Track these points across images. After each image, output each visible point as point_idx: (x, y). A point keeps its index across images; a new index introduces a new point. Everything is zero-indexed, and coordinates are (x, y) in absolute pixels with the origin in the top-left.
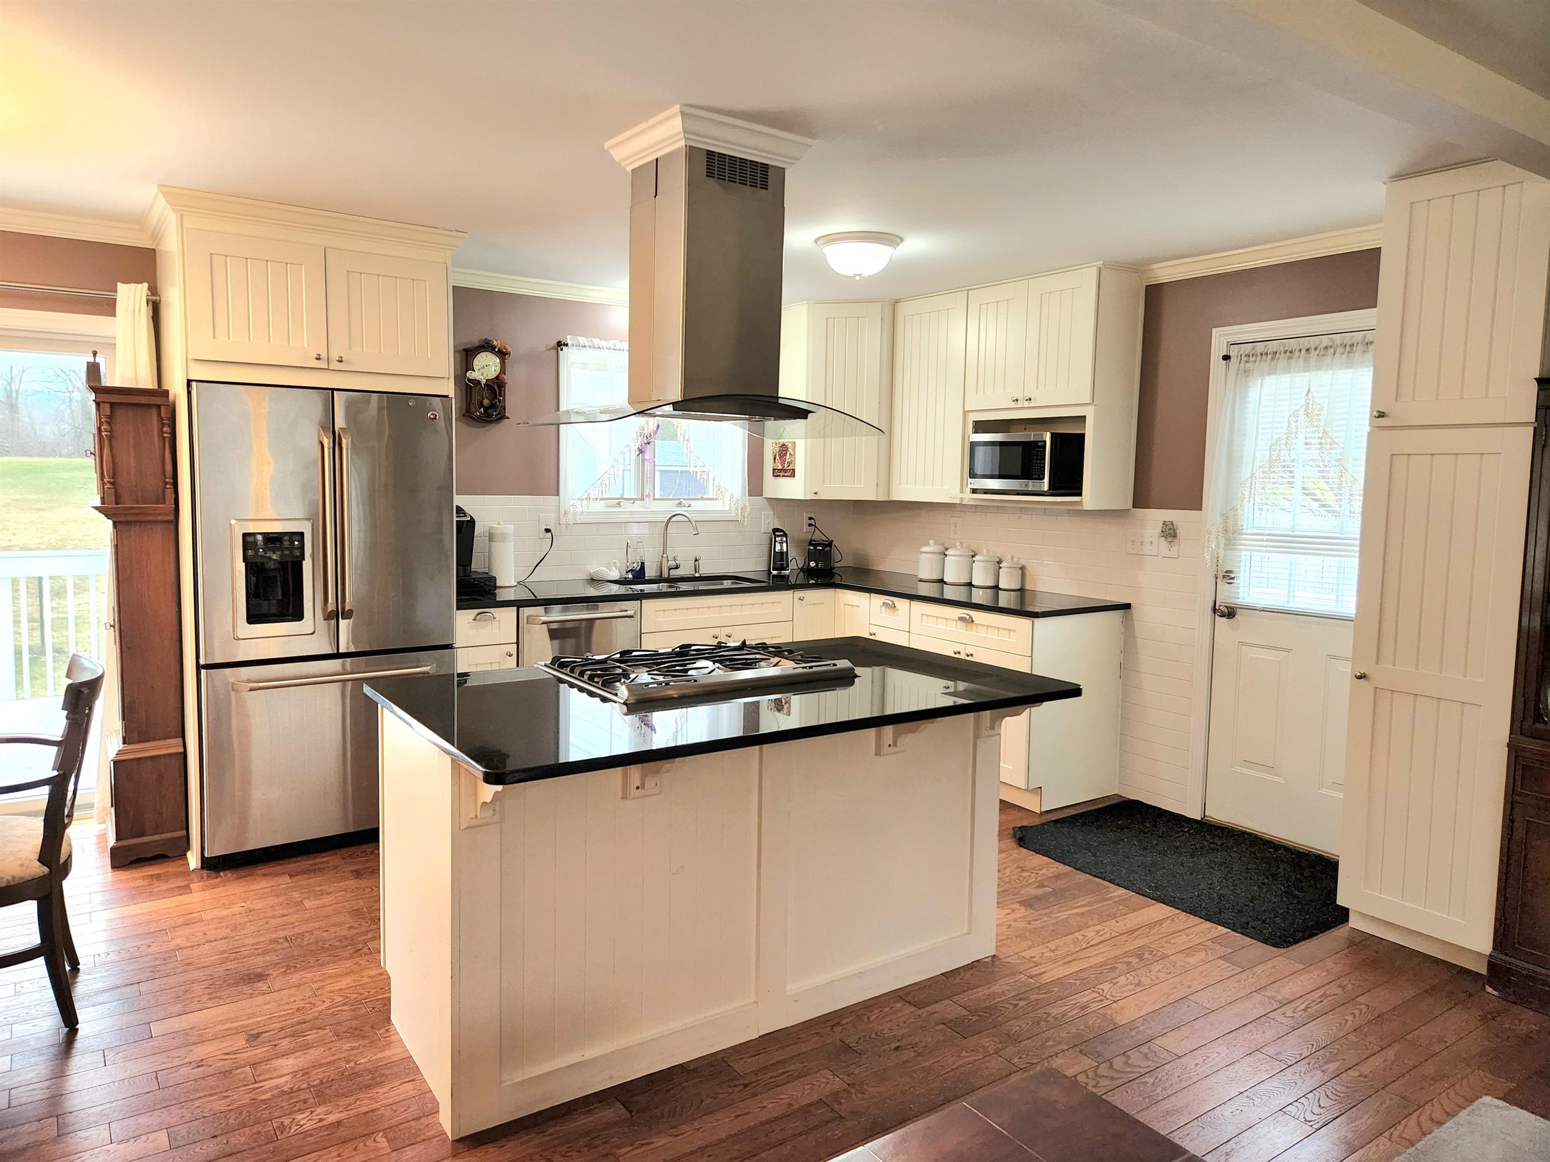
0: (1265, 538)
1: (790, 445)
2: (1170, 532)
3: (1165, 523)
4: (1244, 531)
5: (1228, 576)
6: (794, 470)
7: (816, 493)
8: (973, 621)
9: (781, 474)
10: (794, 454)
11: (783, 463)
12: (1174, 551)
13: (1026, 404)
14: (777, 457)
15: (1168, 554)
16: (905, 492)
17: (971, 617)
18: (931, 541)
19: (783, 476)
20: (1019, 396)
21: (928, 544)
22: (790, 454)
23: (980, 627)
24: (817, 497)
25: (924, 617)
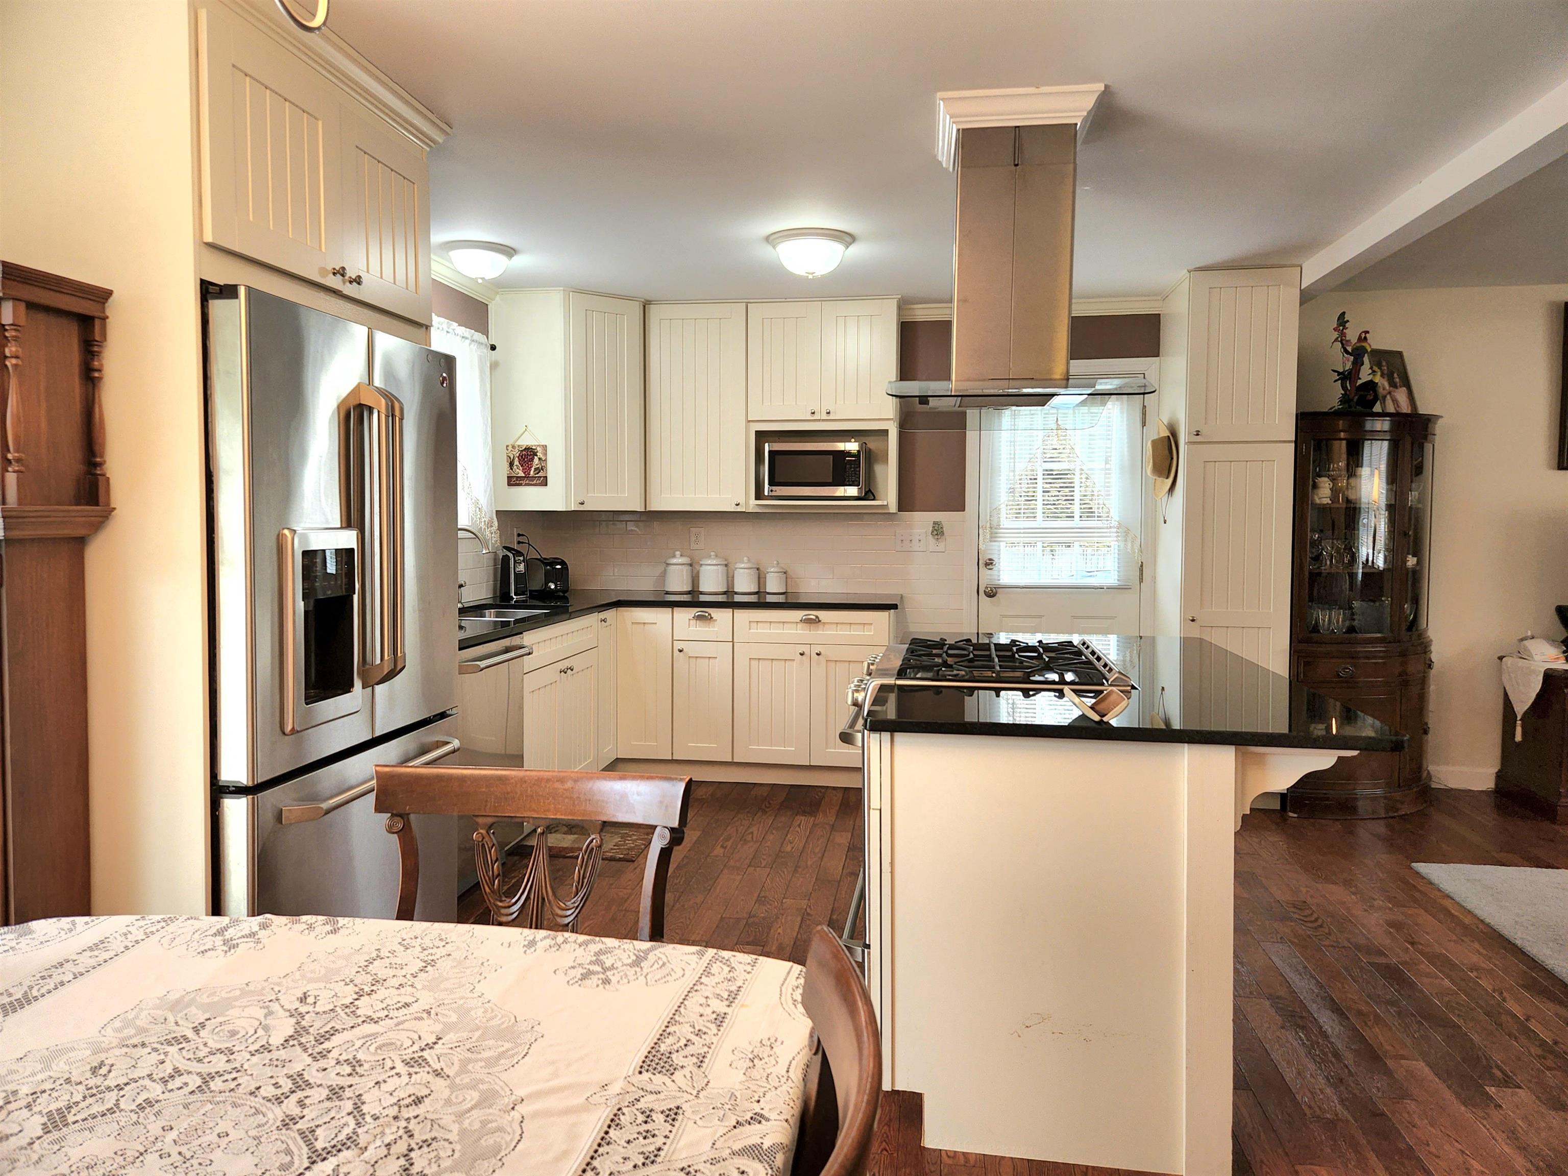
0: (1022, 531)
1: (538, 449)
2: (938, 531)
3: (935, 523)
4: (1001, 526)
5: (989, 563)
6: (546, 477)
7: (582, 504)
8: (820, 621)
9: (523, 482)
10: (546, 460)
11: (526, 471)
12: (942, 546)
13: (825, 417)
14: (516, 462)
15: (938, 549)
16: (662, 502)
17: (817, 617)
18: (678, 553)
19: (527, 485)
20: (817, 409)
21: (674, 556)
22: (540, 459)
23: (827, 626)
24: (582, 508)
25: (752, 624)
